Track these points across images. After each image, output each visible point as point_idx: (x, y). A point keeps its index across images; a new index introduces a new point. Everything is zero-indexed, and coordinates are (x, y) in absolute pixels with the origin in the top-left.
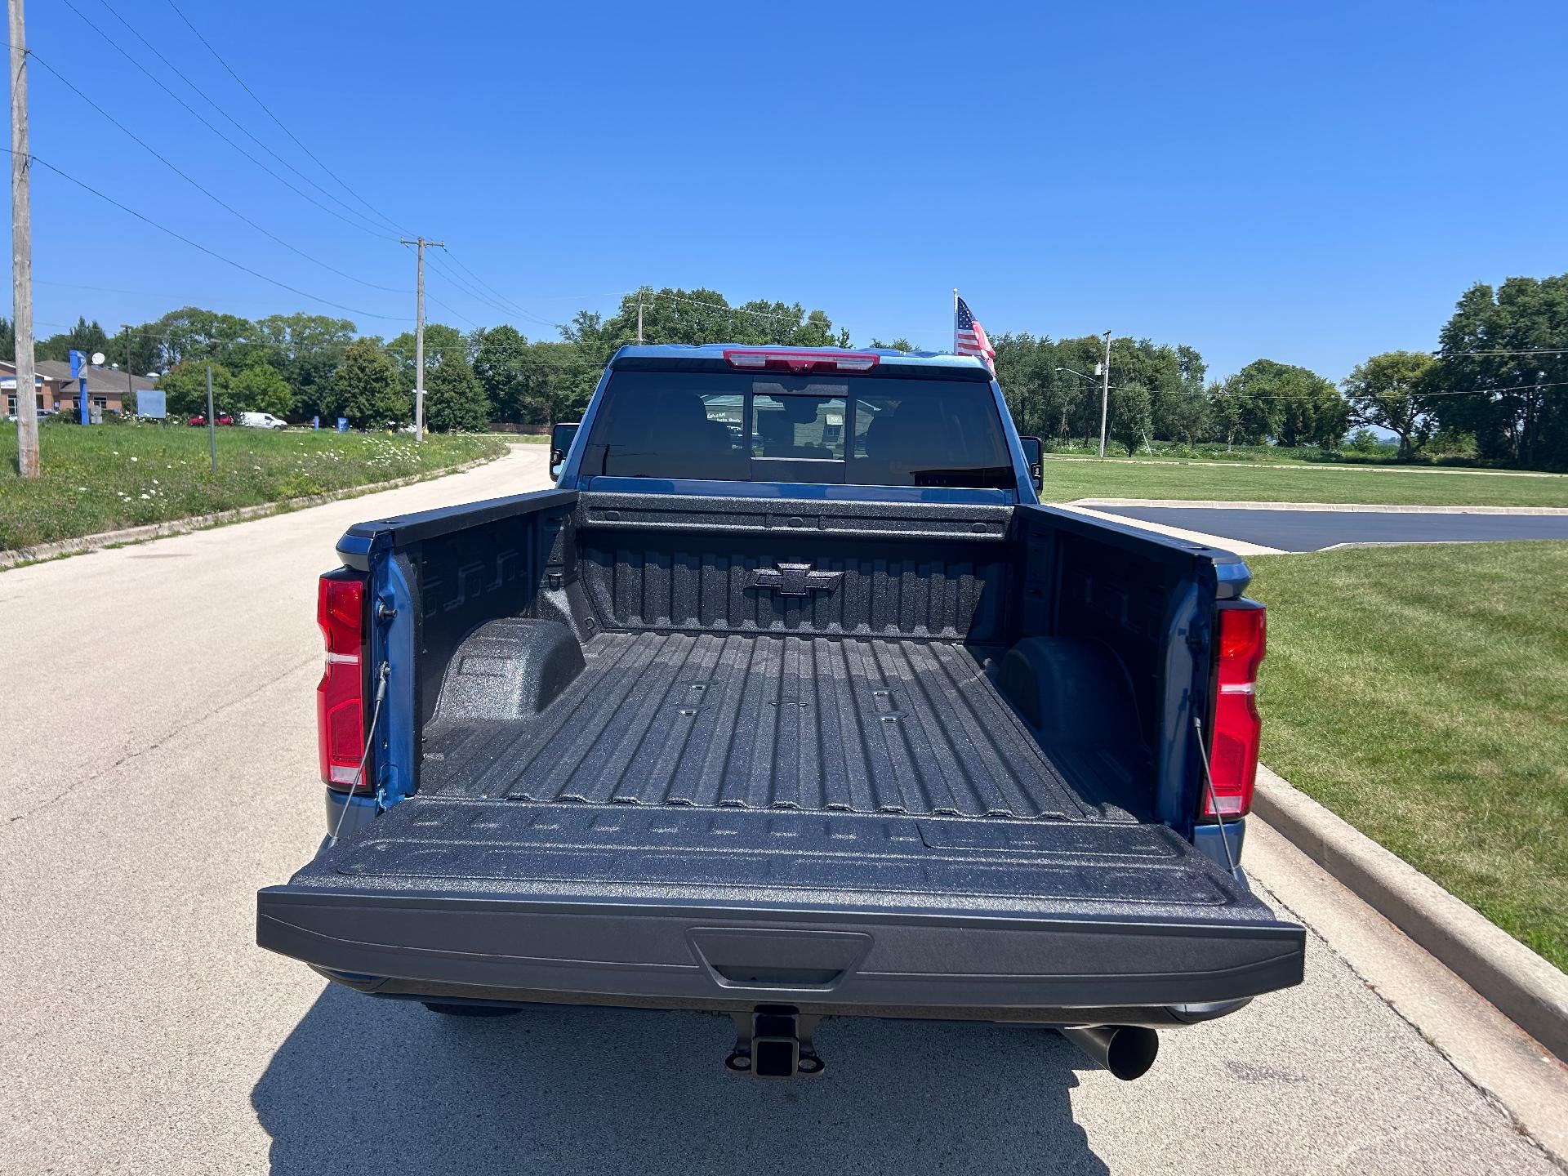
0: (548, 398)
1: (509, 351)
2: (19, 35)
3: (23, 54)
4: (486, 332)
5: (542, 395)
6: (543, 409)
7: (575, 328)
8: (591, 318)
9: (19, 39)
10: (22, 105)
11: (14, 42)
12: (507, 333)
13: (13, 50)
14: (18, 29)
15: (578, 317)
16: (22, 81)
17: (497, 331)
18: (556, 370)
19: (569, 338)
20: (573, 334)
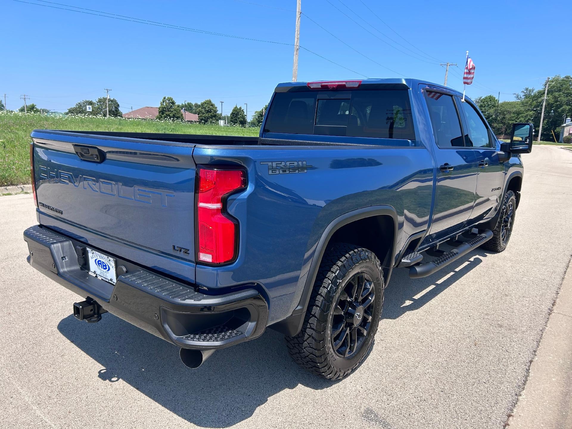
0: (504, 124)
1: (490, 106)
2: (299, 7)
3: (300, 14)
4: (482, 98)
5: (502, 123)
6: (501, 129)
7: (522, 95)
8: (530, 91)
9: (299, 9)
10: (298, 30)
11: (298, 10)
12: (491, 98)
13: (297, 13)
14: (299, 6)
15: (524, 90)
16: (299, 23)
17: (486, 98)
18: (509, 112)
19: (519, 99)
20: (521, 97)
